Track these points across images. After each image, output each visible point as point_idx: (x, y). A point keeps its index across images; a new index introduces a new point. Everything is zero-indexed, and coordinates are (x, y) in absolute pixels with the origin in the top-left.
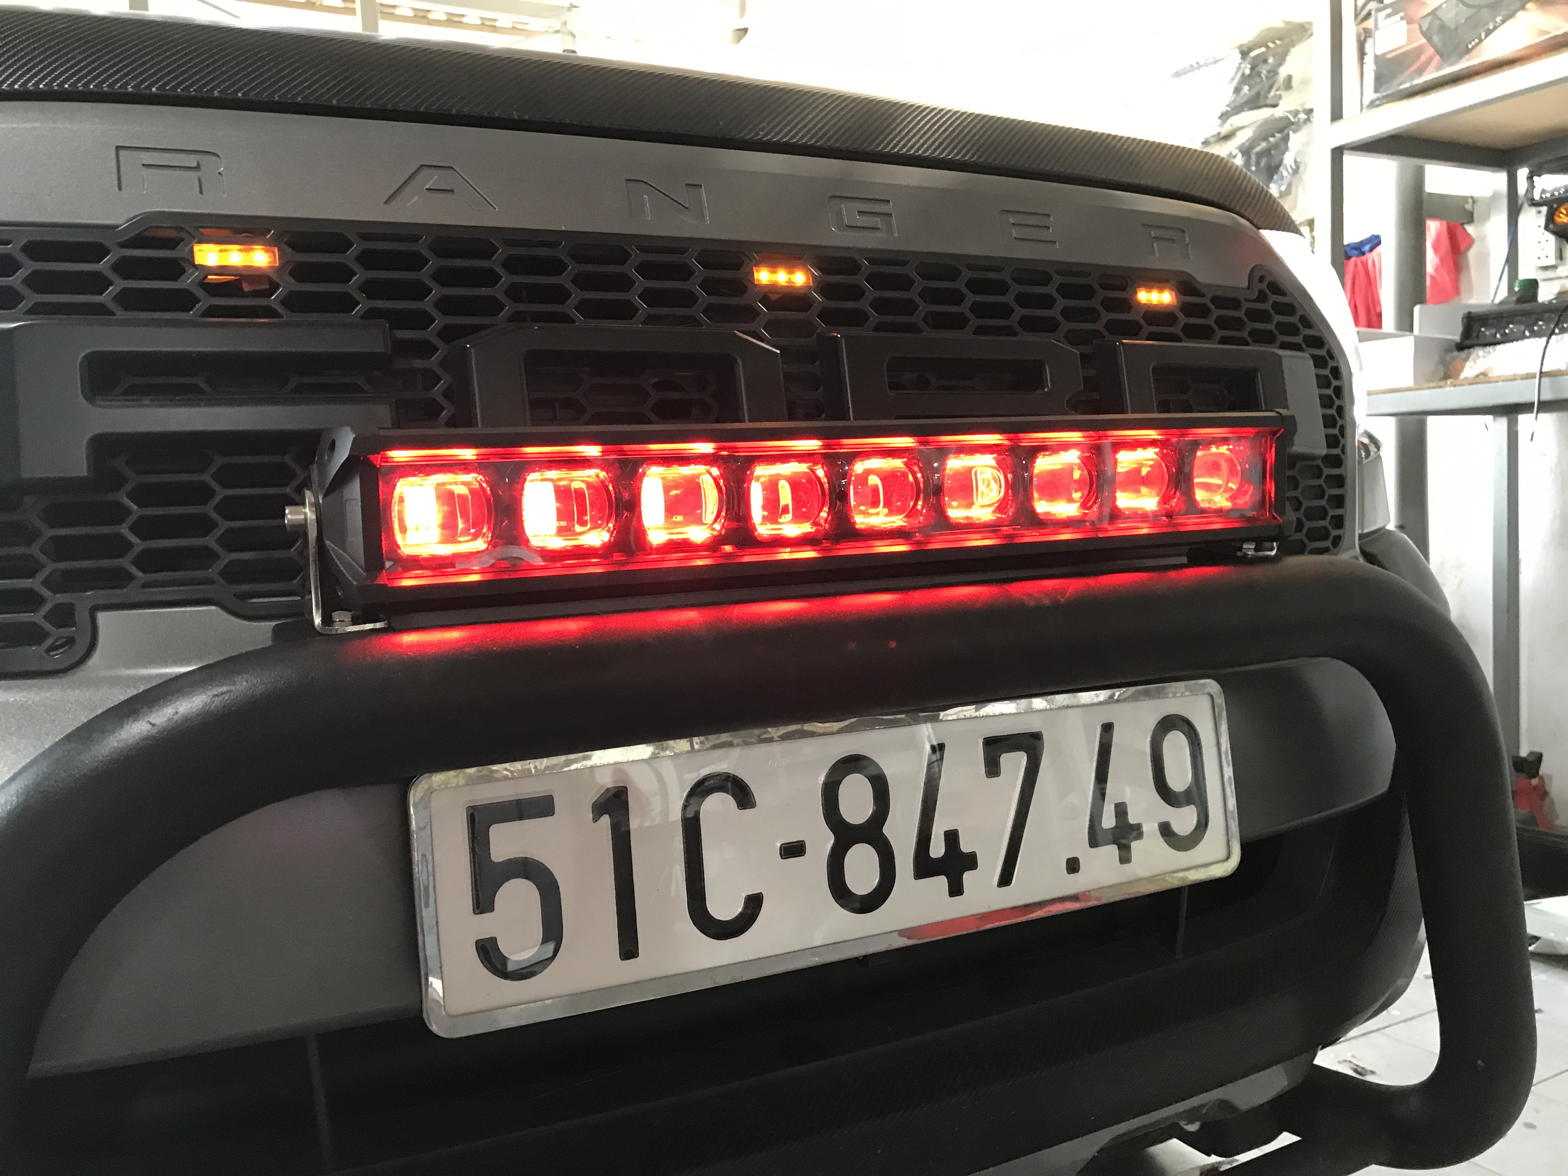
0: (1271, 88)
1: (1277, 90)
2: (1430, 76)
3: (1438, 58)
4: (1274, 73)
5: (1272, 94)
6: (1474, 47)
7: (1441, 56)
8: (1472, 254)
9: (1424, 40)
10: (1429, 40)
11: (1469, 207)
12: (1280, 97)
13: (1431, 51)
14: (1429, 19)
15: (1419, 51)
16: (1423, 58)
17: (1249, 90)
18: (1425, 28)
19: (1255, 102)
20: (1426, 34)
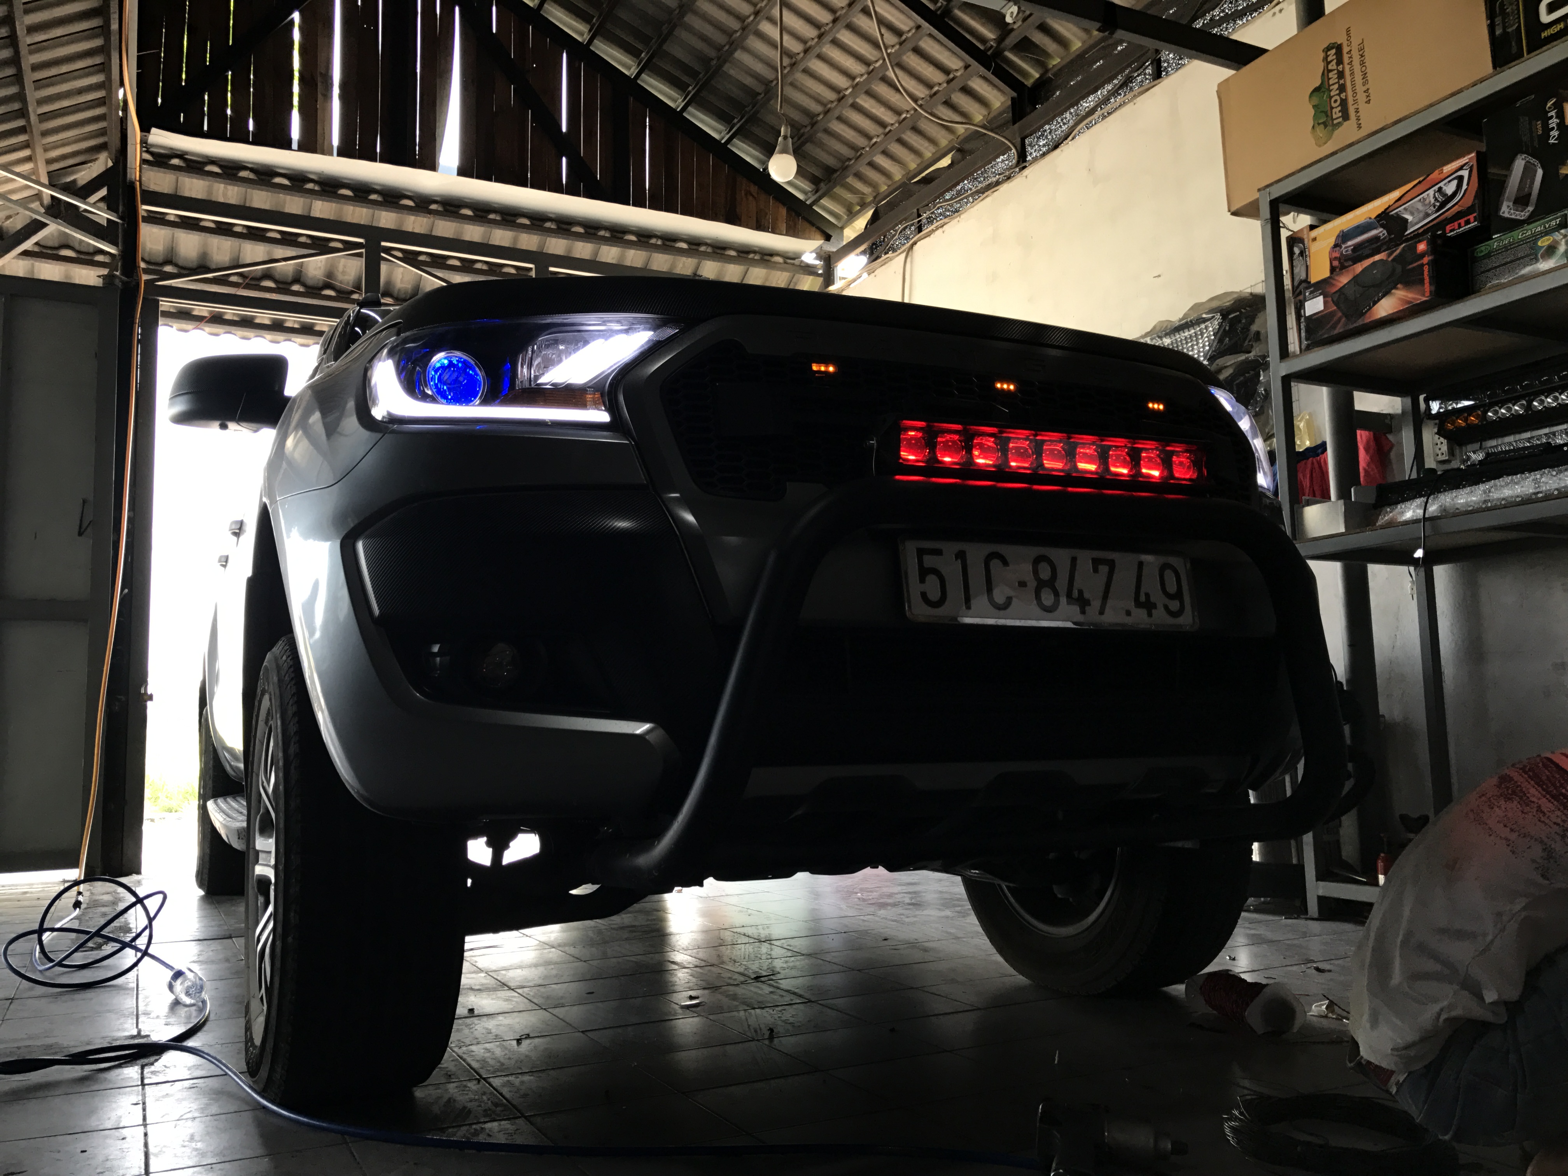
0: (1245, 339)
1: (1249, 342)
2: (1339, 330)
3: (1344, 319)
4: (1246, 329)
5: (1246, 343)
6: (1366, 312)
7: (1346, 316)
8: (1393, 454)
9: (1335, 308)
10: (1339, 308)
11: (1387, 421)
12: (1252, 346)
13: (1340, 314)
14: (1338, 294)
15: (1332, 314)
16: (1335, 319)
17: (1229, 341)
18: (1335, 299)
19: (1234, 349)
20: (1336, 303)
